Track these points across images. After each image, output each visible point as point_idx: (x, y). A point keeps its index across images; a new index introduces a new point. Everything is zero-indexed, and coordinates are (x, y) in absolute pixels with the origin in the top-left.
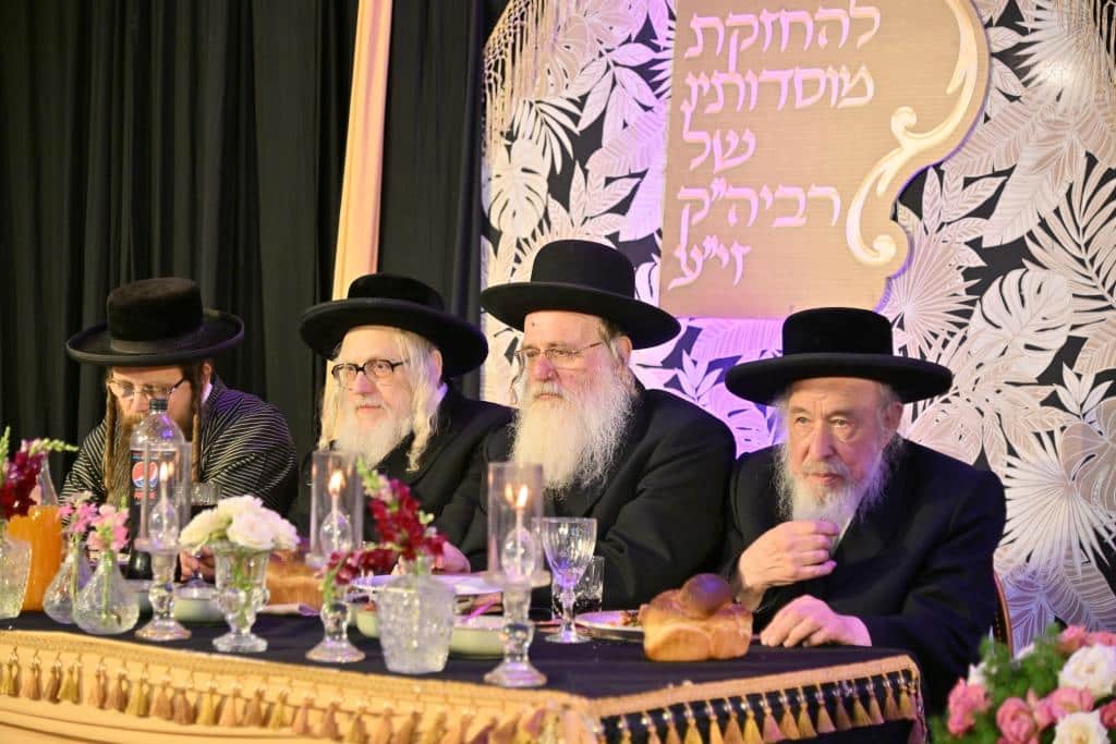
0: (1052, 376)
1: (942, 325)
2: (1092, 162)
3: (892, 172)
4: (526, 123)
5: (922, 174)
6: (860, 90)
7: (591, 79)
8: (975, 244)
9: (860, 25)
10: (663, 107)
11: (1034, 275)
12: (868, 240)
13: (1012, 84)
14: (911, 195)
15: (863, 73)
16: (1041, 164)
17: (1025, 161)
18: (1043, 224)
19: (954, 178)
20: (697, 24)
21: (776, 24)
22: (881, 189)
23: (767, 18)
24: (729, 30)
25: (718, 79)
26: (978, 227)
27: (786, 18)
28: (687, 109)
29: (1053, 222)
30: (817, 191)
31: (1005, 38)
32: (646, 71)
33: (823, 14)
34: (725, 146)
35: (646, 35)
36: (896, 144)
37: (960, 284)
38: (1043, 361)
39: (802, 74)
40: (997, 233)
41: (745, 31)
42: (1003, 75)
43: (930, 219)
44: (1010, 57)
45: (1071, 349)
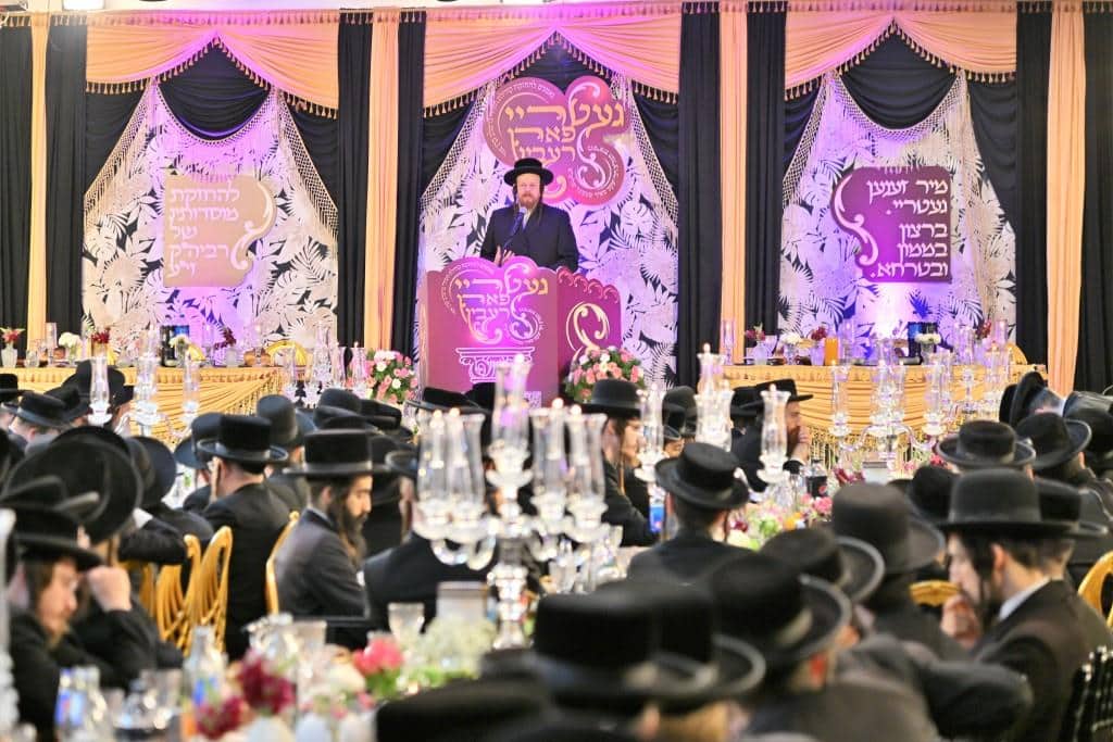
0: (301, 302)
1: (265, 288)
2: (311, 239)
3: (246, 241)
4: (105, 221)
5: (255, 242)
6: (233, 215)
7: (131, 207)
8: (275, 263)
9: (232, 195)
10: (161, 218)
11: (294, 273)
12: (239, 260)
13: (285, 216)
14: (252, 248)
15: (235, 210)
16: (294, 240)
17: (290, 237)
18: (296, 257)
19: (266, 243)
20: (173, 191)
21: (203, 194)
22: (243, 246)
23: (200, 191)
24: (185, 195)
25: (182, 210)
26: (275, 258)
27: (206, 192)
28: (171, 219)
29: (299, 257)
30: (220, 247)
31: (281, 201)
32: (153, 206)
33: (220, 191)
34: (186, 231)
35: (152, 193)
36: (245, 233)
37: (270, 276)
38: (298, 298)
39: (212, 210)
40: (281, 260)
41: (192, 195)
42: (281, 212)
43: (259, 255)
44: (283, 207)
45: (307, 294)
